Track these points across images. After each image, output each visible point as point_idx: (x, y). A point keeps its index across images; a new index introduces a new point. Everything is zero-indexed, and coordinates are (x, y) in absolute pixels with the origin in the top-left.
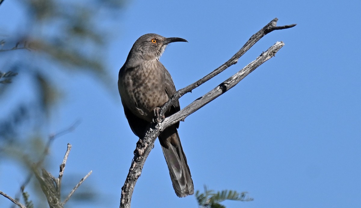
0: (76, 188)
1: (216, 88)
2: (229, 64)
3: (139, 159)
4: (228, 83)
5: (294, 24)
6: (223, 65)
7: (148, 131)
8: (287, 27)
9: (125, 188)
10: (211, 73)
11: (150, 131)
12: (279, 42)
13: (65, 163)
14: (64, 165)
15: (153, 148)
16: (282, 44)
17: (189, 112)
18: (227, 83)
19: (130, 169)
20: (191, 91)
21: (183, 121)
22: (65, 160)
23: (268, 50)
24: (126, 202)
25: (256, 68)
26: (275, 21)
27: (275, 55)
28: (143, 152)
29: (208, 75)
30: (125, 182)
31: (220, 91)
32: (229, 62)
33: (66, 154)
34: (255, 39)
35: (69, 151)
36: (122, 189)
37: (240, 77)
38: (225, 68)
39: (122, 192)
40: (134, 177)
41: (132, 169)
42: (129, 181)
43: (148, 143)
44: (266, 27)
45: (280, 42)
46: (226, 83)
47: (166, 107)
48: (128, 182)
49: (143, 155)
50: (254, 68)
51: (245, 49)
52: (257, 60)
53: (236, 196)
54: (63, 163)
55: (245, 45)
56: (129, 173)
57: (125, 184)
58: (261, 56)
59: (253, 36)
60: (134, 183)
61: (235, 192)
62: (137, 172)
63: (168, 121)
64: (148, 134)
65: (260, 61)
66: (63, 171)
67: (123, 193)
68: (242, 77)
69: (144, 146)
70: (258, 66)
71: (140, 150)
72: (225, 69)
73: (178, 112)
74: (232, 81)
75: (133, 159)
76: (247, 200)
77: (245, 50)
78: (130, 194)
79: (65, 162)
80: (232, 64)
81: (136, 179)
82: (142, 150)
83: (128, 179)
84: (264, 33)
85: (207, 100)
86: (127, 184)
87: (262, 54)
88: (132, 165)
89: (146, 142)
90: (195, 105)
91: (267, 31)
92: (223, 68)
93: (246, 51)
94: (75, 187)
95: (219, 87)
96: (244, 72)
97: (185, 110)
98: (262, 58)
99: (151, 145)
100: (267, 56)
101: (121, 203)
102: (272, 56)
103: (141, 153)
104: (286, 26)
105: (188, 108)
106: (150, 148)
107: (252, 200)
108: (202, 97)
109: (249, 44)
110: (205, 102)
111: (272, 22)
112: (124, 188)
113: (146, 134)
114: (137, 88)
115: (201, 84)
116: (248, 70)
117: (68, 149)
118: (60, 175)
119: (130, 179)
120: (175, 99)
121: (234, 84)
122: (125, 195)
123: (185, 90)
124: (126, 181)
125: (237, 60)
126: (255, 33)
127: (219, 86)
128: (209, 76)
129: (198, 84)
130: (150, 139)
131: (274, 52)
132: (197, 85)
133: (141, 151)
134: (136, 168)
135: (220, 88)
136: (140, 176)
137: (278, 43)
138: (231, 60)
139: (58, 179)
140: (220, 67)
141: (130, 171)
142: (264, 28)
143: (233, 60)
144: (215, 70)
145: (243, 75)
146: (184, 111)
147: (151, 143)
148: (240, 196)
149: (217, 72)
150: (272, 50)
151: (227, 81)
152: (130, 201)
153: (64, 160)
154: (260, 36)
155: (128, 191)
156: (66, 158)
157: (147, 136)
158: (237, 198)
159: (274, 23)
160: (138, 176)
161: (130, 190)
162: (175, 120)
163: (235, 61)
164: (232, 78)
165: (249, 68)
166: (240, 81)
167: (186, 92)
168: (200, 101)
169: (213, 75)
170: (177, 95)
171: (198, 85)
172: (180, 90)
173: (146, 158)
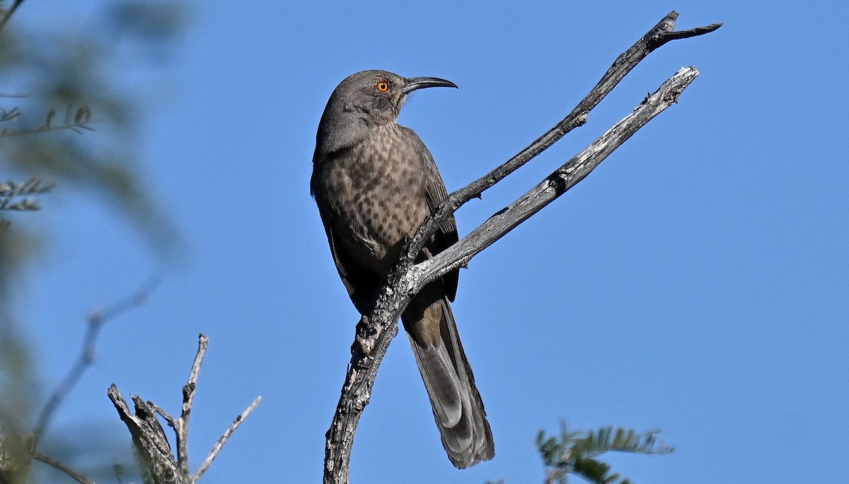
0: (224, 440)
1: (539, 186)
2: (565, 127)
3: (363, 363)
4: (568, 171)
5: (717, 22)
6: (553, 129)
7: (383, 295)
8: (700, 32)
9: (334, 433)
10: (525, 150)
11: (387, 296)
12: (685, 68)
13: (194, 381)
14: (192, 387)
15: (395, 336)
16: (693, 73)
17: (478, 244)
18: (565, 173)
19: (343, 388)
20: (478, 195)
21: (465, 267)
22: (194, 373)
23: (659, 89)
24: (339, 467)
25: (632, 133)
26: (671, 18)
27: (678, 100)
28: (373, 345)
29: (517, 155)
30: (332, 419)
31: (551, 192)
32: (568, 123)
33: (195, 360)
34: (626, 63)
35: (202, 351)
36: (328, 435)
37: (597, 156)
38: (558, 136)
39: (327, 443)
40: (354, 406)
41: (349, 389)
42: (341, 416)
43: (383, 324)
44: (651, 33)
45: (689, 69)
46: (563, 173)
47: (422, 235)
48: (340, 419)
49: (373, 352)
50: (628, 133)
51: (604, 88)
52: (634, 114)
53: (632, 442)
54: (190, 382)
55: (604, 80)
56: (342, 397)
57: (333, 425)
58: (644, 103)
59: (621, 56)
60: (356, 421)
61: (631, 433)
62: (361, 394)
63: (428, 270)
64: (382, 301)
65: (643, 116)
66: (190, 401)
67: (330, 445)
68: (601, 156)
69: (375, 332)
70: (639, 127)
71: (364, 341)
72: (559, 138)
73: (452, 247)
74: (576, 165)
75: (350, 365)
76: (661, 452)
77: (602, 92)
78: (346, 448)
79: (194, 378)
80: (574, 126)
81: (359, 411)
82: (370, 342)
83: (340, 411)
84: (647, 49)
85: (520, 214)
86: (339, 424)
87: (646, 99)
88: (348, 378)
89: (378, 321)
90: (491, 228)
91: (653, 42)
92: (554, 136)
93: (607, 92)
94: (223, 437)
95: (547, 182)
96: (606, 144)
97: (468, 241)
98: (646, 108)
99: (390, 328)
100: (657, 103)
101: (326, 470)
102: (670, 101)
103: (369, 348)
104: (697, 30)
105: (474, 236)
106: (388, 335)
107: (672, 450)
108: (507, 209)
109: (613, 78)
110: (516, 220)
111: (666, 21)
112: (331, 435)
113: (378, 302)
114: (365, 192)
115: (503, 177)
116: (614, 139)
117: (202, 347)
118: (185, 410)
119: (346, 411)
120: (442, 217)
121: (583, 174)
122: (335, 450)
123: (465, 193)
124: (335, 417)
125: (586, 115)
126: (624, 50)
127: (547, 179)
128: (519, 156)
129: (496, 177)
130: (388, 314)
131: (675, 94)
132: (492, 181)
133: (368, 344)
134: (357, 384)
135: (549, 184)
136: (367, 402)
137: (684, 71)
138: (571, 117)
139: (181, 421)
140: (545, 135)
141: (343, 392)
142: (646, 37)
143: (576, 115)
144: (534, 143)
145: (602, 151)
146: (464, 243)
147: (389, 323)
148: (642, 441)
149: (539, 148)
150: (670, 87)
151: (567, 166)
152: (347, 463)
153: (192, 374)
154: (637, 55)
155: (342, 441)
156: (197, 369)
157: (379, 307)
158: (636, 446)
159: (670, 23)
160: (364, 404)
161: (346, 438)
162: (446, 266)
163: (582, 118)
164: (577, 159)
165: (618, 133)
166: (596, 165)
167: (467, 198)
168: (503, 216)
169: (531, 156)
170: (446, 206)
171: (497, 181)
172: (453, 194)
173: (380, 359)
